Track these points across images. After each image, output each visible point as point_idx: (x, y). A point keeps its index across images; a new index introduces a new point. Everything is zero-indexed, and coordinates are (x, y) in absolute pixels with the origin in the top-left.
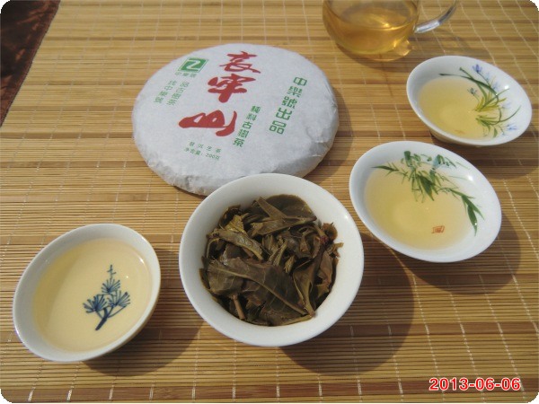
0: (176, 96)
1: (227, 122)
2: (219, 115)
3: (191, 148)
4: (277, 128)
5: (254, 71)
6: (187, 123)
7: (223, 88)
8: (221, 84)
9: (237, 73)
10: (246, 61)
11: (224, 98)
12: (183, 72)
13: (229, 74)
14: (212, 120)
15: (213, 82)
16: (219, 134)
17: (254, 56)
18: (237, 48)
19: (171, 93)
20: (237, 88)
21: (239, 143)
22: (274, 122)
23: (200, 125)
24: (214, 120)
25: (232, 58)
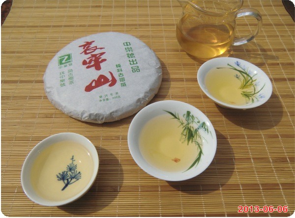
0: (71, 78)
1: (110, 79)
2: (102, 77)
3: (102, 99)
4: (136, 70)
5: (101, 48)
6: (89, 88)
7: (93, 63)
8: (90, 62)
9: (93, 53)
10: (92, 46)
11: (98, 68)
12: (63, 65)
13: (89, 56)
14: (101, 81)
15: (84, 63)
16: (110, 85)
17: (94, 41)
18: (82, 41)
19: (67, 78)
20: (100, 60)
21: (124, 85)
22: (132, 68)
23: (97, 86)
24: (102, 80)
25: (83, 47)
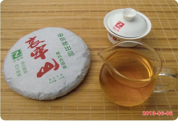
0: (24, 69)
1: (54, 64)
2: (47, 64)
3: (51, 81)
4: (71, 54)
5: (42, 42)
6: (40, 75)
7: (38, 54)
8: (36, 54)
9: (37, 46)
10: (35, 40)
11: (43, 57)
12: (16, 59)
13: (35, 49)
14: (48, 67)
15: (32, 55)
16: (55, 69)
17: (36, 37)
18: (27, 38)
19: (21, 69)
20: (43, 51)
21: (65, 67)
22: (68, 53)
23: (45, 72)
24: (48, 66)
25: (29, 43)
